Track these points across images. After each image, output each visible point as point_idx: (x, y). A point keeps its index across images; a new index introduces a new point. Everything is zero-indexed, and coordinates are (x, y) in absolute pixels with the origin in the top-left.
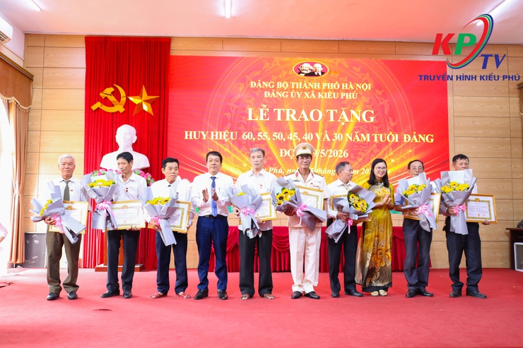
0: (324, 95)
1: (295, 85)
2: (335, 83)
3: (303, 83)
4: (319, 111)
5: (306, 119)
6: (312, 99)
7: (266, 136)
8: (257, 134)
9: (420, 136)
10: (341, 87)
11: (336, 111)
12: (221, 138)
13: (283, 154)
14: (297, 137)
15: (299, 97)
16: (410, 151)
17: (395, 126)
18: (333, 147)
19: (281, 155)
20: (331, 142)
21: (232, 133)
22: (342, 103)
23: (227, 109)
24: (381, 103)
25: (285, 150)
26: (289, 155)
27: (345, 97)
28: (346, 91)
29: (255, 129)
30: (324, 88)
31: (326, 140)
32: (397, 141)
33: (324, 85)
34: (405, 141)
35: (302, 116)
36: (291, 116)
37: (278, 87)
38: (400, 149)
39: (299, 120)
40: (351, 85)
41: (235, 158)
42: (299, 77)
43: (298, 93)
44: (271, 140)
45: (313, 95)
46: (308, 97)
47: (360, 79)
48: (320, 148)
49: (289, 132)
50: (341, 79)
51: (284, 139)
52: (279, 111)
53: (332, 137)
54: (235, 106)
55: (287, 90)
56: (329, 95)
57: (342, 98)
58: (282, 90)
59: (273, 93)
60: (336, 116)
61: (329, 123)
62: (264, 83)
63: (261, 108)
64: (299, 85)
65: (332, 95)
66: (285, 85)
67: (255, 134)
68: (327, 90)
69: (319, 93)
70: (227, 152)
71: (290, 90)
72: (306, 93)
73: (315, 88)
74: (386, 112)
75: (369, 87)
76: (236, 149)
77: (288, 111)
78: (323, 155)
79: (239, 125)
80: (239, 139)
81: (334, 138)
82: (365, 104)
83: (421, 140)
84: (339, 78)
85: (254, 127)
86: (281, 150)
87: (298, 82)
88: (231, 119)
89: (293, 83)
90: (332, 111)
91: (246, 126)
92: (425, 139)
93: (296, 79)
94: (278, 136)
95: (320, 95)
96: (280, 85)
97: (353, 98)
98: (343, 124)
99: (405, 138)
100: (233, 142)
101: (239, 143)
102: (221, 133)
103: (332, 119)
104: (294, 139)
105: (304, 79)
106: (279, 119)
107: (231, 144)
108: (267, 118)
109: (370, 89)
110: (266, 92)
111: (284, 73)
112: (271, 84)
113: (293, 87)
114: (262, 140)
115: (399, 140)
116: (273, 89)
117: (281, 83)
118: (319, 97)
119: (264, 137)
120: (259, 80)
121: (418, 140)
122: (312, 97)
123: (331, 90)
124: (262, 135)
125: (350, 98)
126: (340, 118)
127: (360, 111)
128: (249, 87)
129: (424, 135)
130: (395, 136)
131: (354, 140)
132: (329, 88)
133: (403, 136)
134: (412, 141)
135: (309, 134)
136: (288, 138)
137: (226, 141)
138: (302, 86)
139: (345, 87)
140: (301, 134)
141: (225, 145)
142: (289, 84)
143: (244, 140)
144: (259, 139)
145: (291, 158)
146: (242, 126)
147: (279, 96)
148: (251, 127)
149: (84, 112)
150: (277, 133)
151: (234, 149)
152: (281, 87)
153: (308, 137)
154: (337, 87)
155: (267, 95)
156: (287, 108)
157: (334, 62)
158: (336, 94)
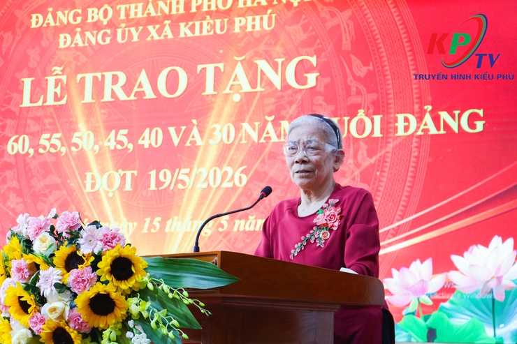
0: (192, 29)
1: (128, 12)
4: (179, 69)
5: (149, 94)
6: (165, 42)
7: (58, 143)
8: (38, 140)
9: (444, 115)
11: (221, 66)
13: (93, 185)
14: (125, 140)
15: (135, 39)
18: (209, 161)
19: (88, 189)
20: (206, 147)
25: (97, 176)
26: (105, 187)
27: (243, 28)
28: (249, 12)
29: (35, 128)
30: (194, 10)
31: (193, 142)
32: (377, 134)
34: (401, 132)
35: (140, 86)
36: (114, 88)
37: (90, 20)
38: (385, 156)
39: (132, 97)
43: (133, 30)
44: (68, 151)
45: (168, 31)
46: (156, 37)
48: (179, 166)
49: (108, 129)
51: (97, 148)
52: (89, 78)
53: (207, 134)
55: (108, 26)
57: (237, 30)
58: (97, 26)
59: (78, 37)
60: (221, 79)
61: (203, 99)
62: (59, 14)
63: (51, 74)
64: (136, 10)
65: (213, 27)
66: (106, 12)
67: (35, 140)
68: (200, 15)
69: (182, 25)
71: (113, 25)
72: (150, 28)
73: (174, 12)
77: (108, 76)
79: (3, 120)
81: (214, 137)
82: (295, 40)
83: (447, 126)
85: (32, 121)
86: (89, 175)
87: (133, 2)
89: (123, 7)
90: (210, 69)
91: (16, 122)
92: (458, 122)
94: (84, 140)
95: (184, 30)
96: (94, 14)
97: (265, 27)
98: (237, 98)
99: (401, 124)
103: (210, 89)
104: (119, 147)
106: (88, 97)
108: (61, 98)
112: (76, 15)
113: (123, 16)
114: (49, 153)
115: (382, 130)
116: (78, 26)
117: (96, 10)
118: (182, 35)
119: (53, 146)
120: (50, 9)
121: (438, 129)
122: (166, 36)
123: (209, 13)
124: (49, 139)
125: (258, 28)
126: (231, 82)
127: (280, 61)
128: (28, 27)
129: (457, 112)
130: (372, 121)
131: (262, 140)
132: (205, 9)
133: (396, 120)
134: (420, 133)
135: (154, 132)
136: (105, 144)
138: (143, 12)
139: (245, 2)
140: (135, 133)
142: (114, 10)
143: (9, 156)
144: (41, 151)
145: (110, 195)
146: (9, 123)
147: (90, 42)
148: (27, 124)
150: (80, 134)
152: (96, 19)
153: (150, 138)
154: (225, 5)
155: (65, 43)
156: (108, 71)
158: (222, 23)
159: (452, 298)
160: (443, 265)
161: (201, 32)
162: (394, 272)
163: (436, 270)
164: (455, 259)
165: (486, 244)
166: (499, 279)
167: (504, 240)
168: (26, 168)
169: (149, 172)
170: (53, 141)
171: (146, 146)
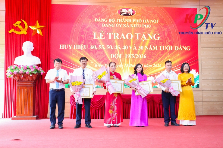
0: (133, 26)
1: (118, 21)
2: (139, 19)
3: (123, 19)
4: (131, 34)
5: (124, 38)
6: (127, 28)
7: (103, 47)
8: (98, 46)
9: (183, 47)
10: (142, 21)
11: (140, 34)
12: (79, 48)
13: (112, 57)
14: (119, 48)
15: (121, 26)
16: (178, 55)
17: (171, 42)
18: (138, 53)
19: (111, 57)
20: (138, 50)
21: (85, 46)
22: (143, 30)
23: (83, 33)
24: (163, 30)
25: (113, 55)
26: (115, 57)
27: (144, 27)
28: (145, 24)
29: (97, 44)
30: (133, 22)
31: (135, 49)
32: (171, 50)
33: (134, 20)
34: (176, 50)
35: (122, 36)
36: (116, 36)
37: (109, 21)
38: (173, 54)
39: (120, 39)
40: (148, 20)
42: (120, 16)
43: (120, 24)
44: (106, 49)
45: (128, 26)
46: (125, 27)
47: (153, 17)
48: (132, 54)
49: (115, 45)
50: (142, 17)
51: (113, 49)
52: (110, 34)
53: (138, 48)
54: (87, 31)
55: (114, 23)
58: (111, 23)
59: (107, 24)
60: (140, 37)
61: (136, 40)
62: (102, 19)
63: (101, 32)
64: (120, 20)
65: (138, 26)
66: (113, 20)
67: (97, 46)
69: (131, 25)
71: (116, 23)
72: (124, 24)
73: (129, 22)
74: (166, 34)
75: (157, 21)
77: (115, 34)
78: (133, 57)
79: (89, 41)
80: (89, 49)
81: (139, 48)
82: (155, 30)
83: (184, 49)
84: (141, 16)
85: (96, 42)
86: (111, 55)
88: (85, 38)
89: (117, 19)
90: (138, 34)
91: (92, 42)
93: (119, 17)
94: (110, 47)
95: (131, 26)
96: (110, 20)
97: (149, 27)
98: (144, 41)
100: (86, 50)
101: (89, 51)
102: (79, 45)
103: (138, 38)
104: (118, 49)
105: (123, 17)
106: (110, 38)
107: (85, 51)
108: (104, 37)
109: (157, 22)
110: (103, 24)
111: (113, 14)
112: (106, 20)
113: (117, 21)
116: (107, 22)
117: (111, 19)
118: (131, 27)
119: (102, 48)
120: (100, 18)
121: (182, 49)
123: (137, 23)
124: (101, 46)
125: (147, 27)
126: (142, 37)
127: (152, 34)
128: (94, 21)
129: (186, 47)
130: (170, 47)
131: (149, 49)
132: (136, 22)
133: (175, 47)
134: (179, 50)
135: (126, 47)
136: (115, 48)
137: (82, 50)
138: (122, 21)
139: (144, 22)
140: (122, 46)
141: (81, 52)
142: (115, 20)
143: (91, 49)
144: (99, 49)
145: (117, 59)
146: (91, 42)
147: (110, 26)
148: (95, 43)
149: (4, 34)
150: (109, 46)
151: (86, 54)
152: (111, 21)
153: (125, 48)
154: (140, 22)
155: (104, 26)
156: (114, 33)
157: (139, 8)
158: (140, 25)
161: (135, 26)
167: (194, 70)
168: (96, 52)
169: (125, 55)
170: (102, 47)
171: (124, 49)
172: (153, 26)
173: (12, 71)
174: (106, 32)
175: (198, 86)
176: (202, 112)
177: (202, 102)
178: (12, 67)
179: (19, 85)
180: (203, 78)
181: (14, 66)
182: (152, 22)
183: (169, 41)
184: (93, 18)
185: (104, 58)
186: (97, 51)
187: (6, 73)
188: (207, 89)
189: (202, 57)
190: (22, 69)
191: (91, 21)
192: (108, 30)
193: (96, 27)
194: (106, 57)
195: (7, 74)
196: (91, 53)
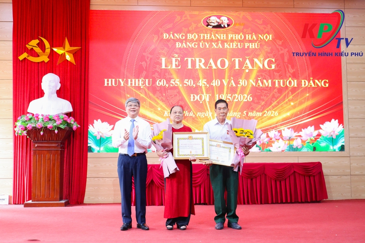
0: (229, 45)
1: (204, 37)
2: (239, 34)
3: (211, 34)
4: (225, 59)
5: (214, 67)
6: (219, 49)
7: (178, 83)
8: (170, 81)
9: (316, 81)
10: (245, 37)
11: (241, 59)
12: (137, 85)
13: (194, 99)
14: (206, 83)
15: (207, 47)
16: (308, 95)
17: (294, 72)
18: (238, 92)
19: (192, 100)
20: (237, 87)
21: (147, 80)
22: (246, 52)
23: (142, 58)
24: (281, 52)
25: (195, 96)
26: (199, 100)
27: (248, 47)
28: (250, 41)
29: (168, 76)
30: (229, 39)
31: (232, 85)
32: (296, 86)
33: (230, 36)
34: (303, 86)
35: (210, 64)
36: (200, 64)
37: (188, 38)
38: (298, 93)
39: (207, 68)
40: (254, 36)
41: (150, 103)
42: (207, 29)
43: (206, 43)
44: (183, 86)
45: (220, 45)
46: (216, 47)
47: (262, 31)
48: (227, 93)
49: (199, 79)
50: (245, 30)
51: (194, 85)
52: (190, 60)
53: (237, 83)
54: (150, 56)
55: (196, 41)
56: (234, 45)
57: (246, 47)
58: (192, 41)
59: (184, 44)
60: (241, 64)
61: (235, 70)
62: (175, 34)
63: (173, 57)
64: (207, 36)
65: (237, 45)
66: (195, 36)
67: (168, 81)
68: (232, 41)
69: (226, 43)
70: (143, 97)
71: (199, 40)
72: (213, 43)
73: (222, 38)
74: (286, 60)
75: (270, 37)
76: (151, 94)
77: (197, 60)
78: (229, 99)
79: (154, 73)
80: (154, 85)
81: (239, 84)
82: (267, 53)
83: (317, 85)
84: (243, 29)
85: (167, 74)
86: (192, 95)
87: (206, 33)
88: (146, 67)
89: (202, 35)
90: (237, 60)
91: (160, 74)
93: (204, 31)
94: (189, 82)
95: (226, 45)
96: (190, 36)
97: (256, 47)
98: (247, 71)
99: (303, 83)
100: (148, 88)
101: (154, 89)
102: (137, 80)
103: (237, 67)
104: (203, 86)
105: (211, 31)
106: (190, 67)
107: (146, 90)
108: (179, 66)
109: (271, 39)
110: (177, 43)
111: (194, 25)
112: (182, 36)
113: (202, 38)
114: (175, 86)
115: (297, 85)
116: (184, 40)
117: (191, 35)
118: (226, 47)
119: (176, 84)
120: (172, 32)
121: (315, 85)
122: (219, 47)
123: (236, 40)
124: (174, 81)
125: (254, 47)
126: (245, 65)
127: (262, 59)
128: (162, 39)
129: (320, 80)
130: (294, 81)
131: (257, 86)
132: (234, 39)
133: (301, 82)
134: (309, 86)
135: (217, 81)
136: (198, 84)
137: (142, 87)
138: (210, 37)
139: (249, 38)
140: (209, 81)
141: (141, 91)
142: (198, 35)
143: (158, 87)
144: (171, 85)
145: (201, 102)
146: (156, 74)
147: (189, 46)
148: (164, 75)
149: (12, 62)
150: (187, 80)
151: (149, 94)
152: (191, 38)
153: (216, 83)
154: (241, 38)
155: (179, 46)
156: (197, 57)
157: (239, 15)
158: (240, 44)
159: (320, 138)
160: (317, 128)
161: (233, 47)
162: (302, 129)
163: (315, 129)
164: (321, 126)
165: (330, 121)
166: (334, 132)
167: (335, 120)
168: (165, 92)
169: (216, 95)
170: (176, 82)
171: (214, 86)
172: (264, 45)
173: (24, 123)
174: (182, 56)
175: (342, 148)
176: (350, 194)
177: (349, 177)
178: (24, 118)
179: (36, 148)
180: (352, 135)
181: (28, 115)
182: (262, 38)
183: (292, 71)
184: (160, 34)
185: (179, 100)
186: (167, 90)
187: (15, 127)
188: (359, 154)
189: (349, 99)
190: (40, 120)
191: (157, 39)
192: (186, 53)
193: (166, 48)
194: (183, 99)
195: (16, 129)
196: (158, 93)
